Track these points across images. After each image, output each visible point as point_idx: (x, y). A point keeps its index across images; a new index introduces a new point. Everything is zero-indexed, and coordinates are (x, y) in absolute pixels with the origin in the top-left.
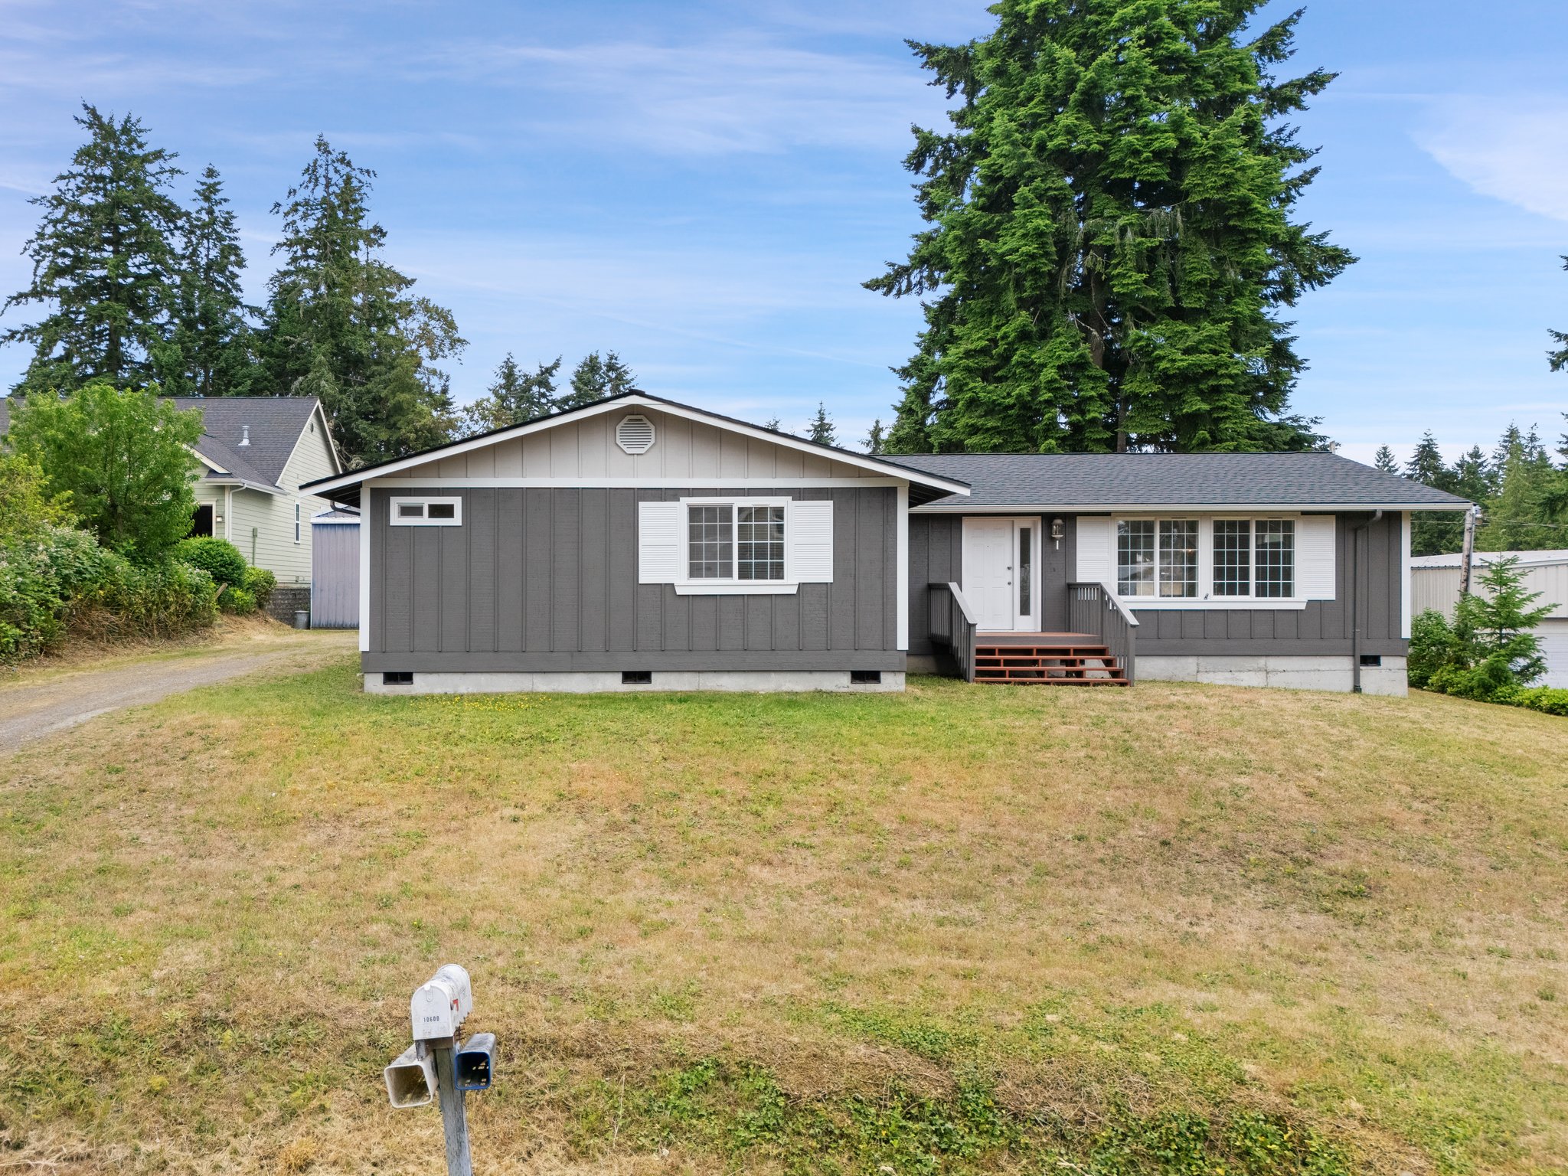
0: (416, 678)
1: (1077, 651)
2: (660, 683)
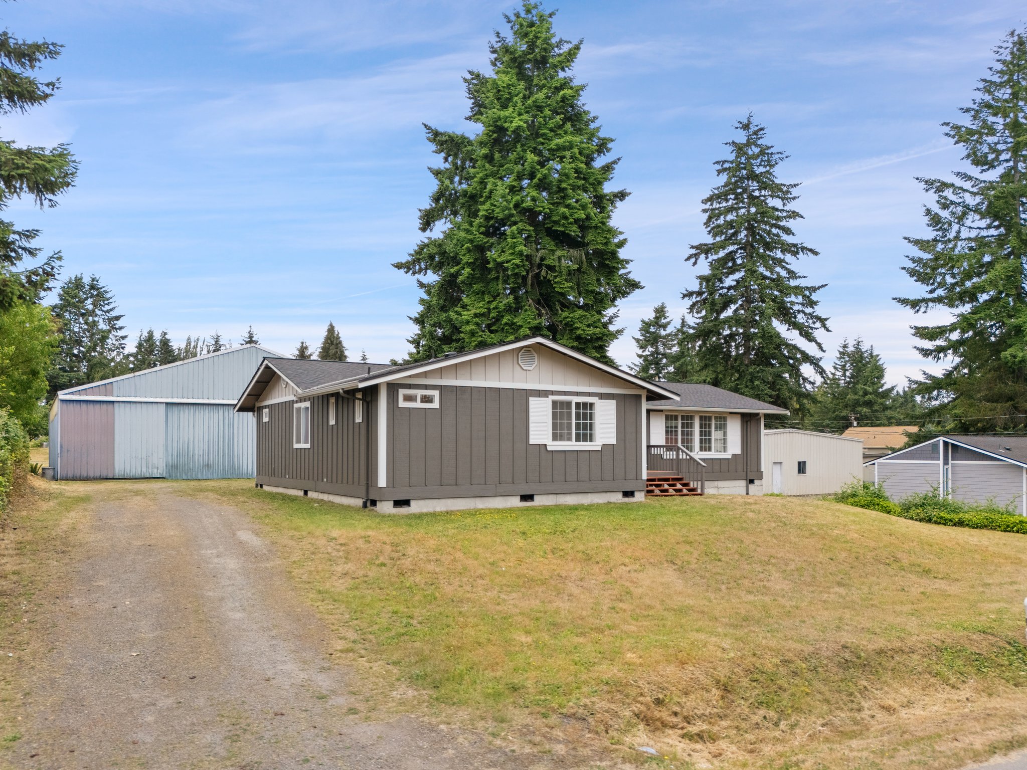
0: (412, 503)
1: (660, 480)
2: (539, 501)
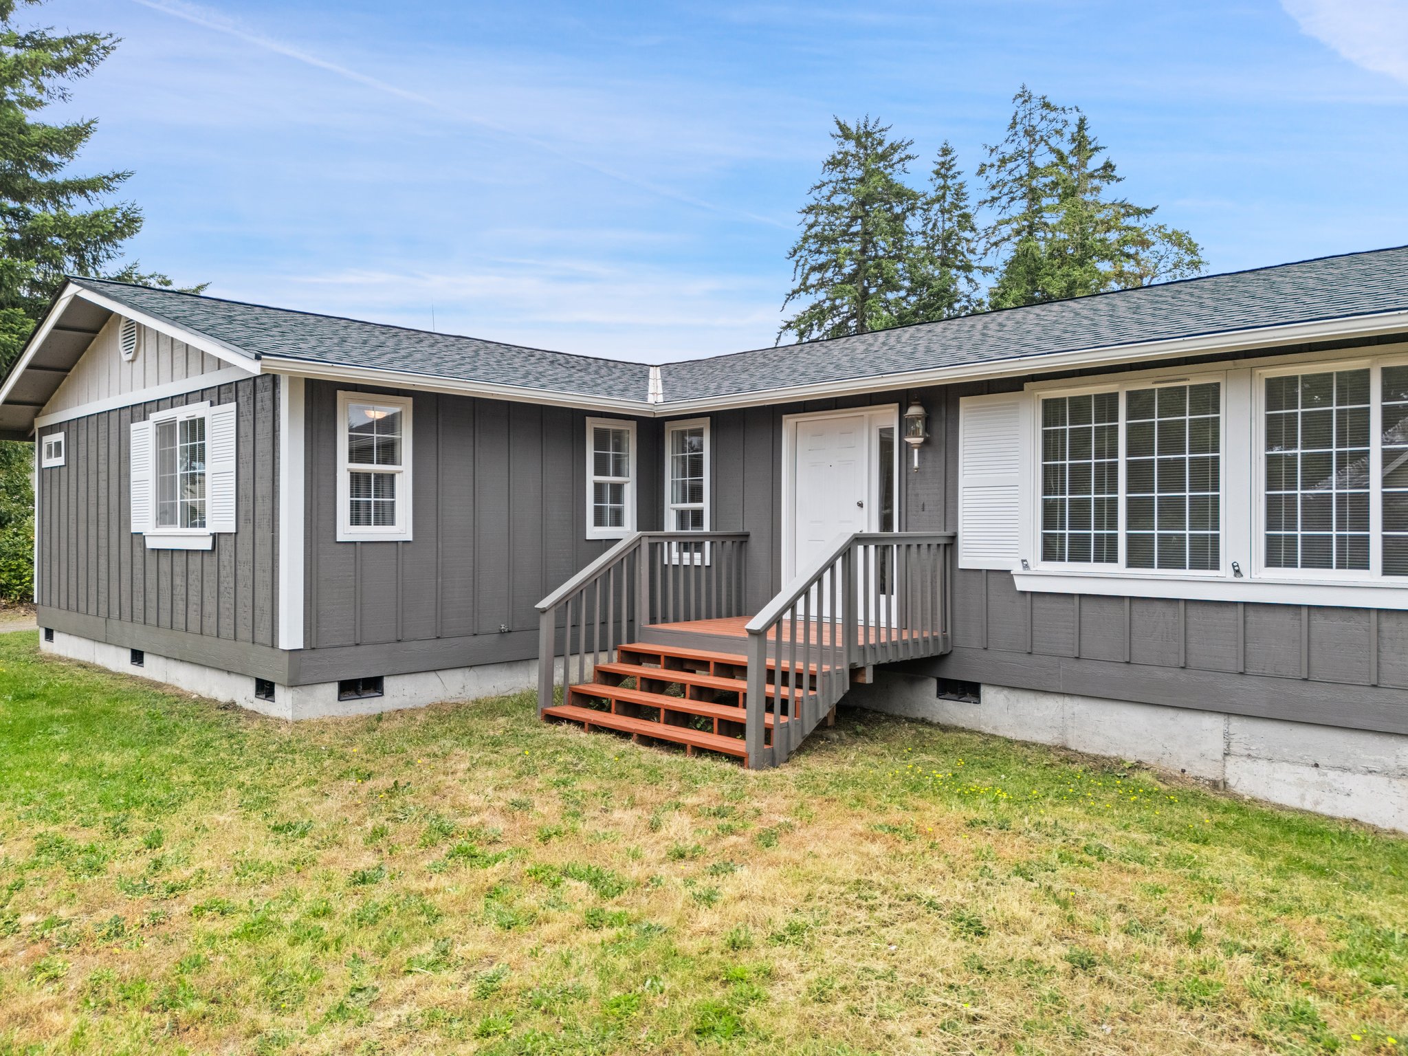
0: (54, 636)
2: (148, 668)
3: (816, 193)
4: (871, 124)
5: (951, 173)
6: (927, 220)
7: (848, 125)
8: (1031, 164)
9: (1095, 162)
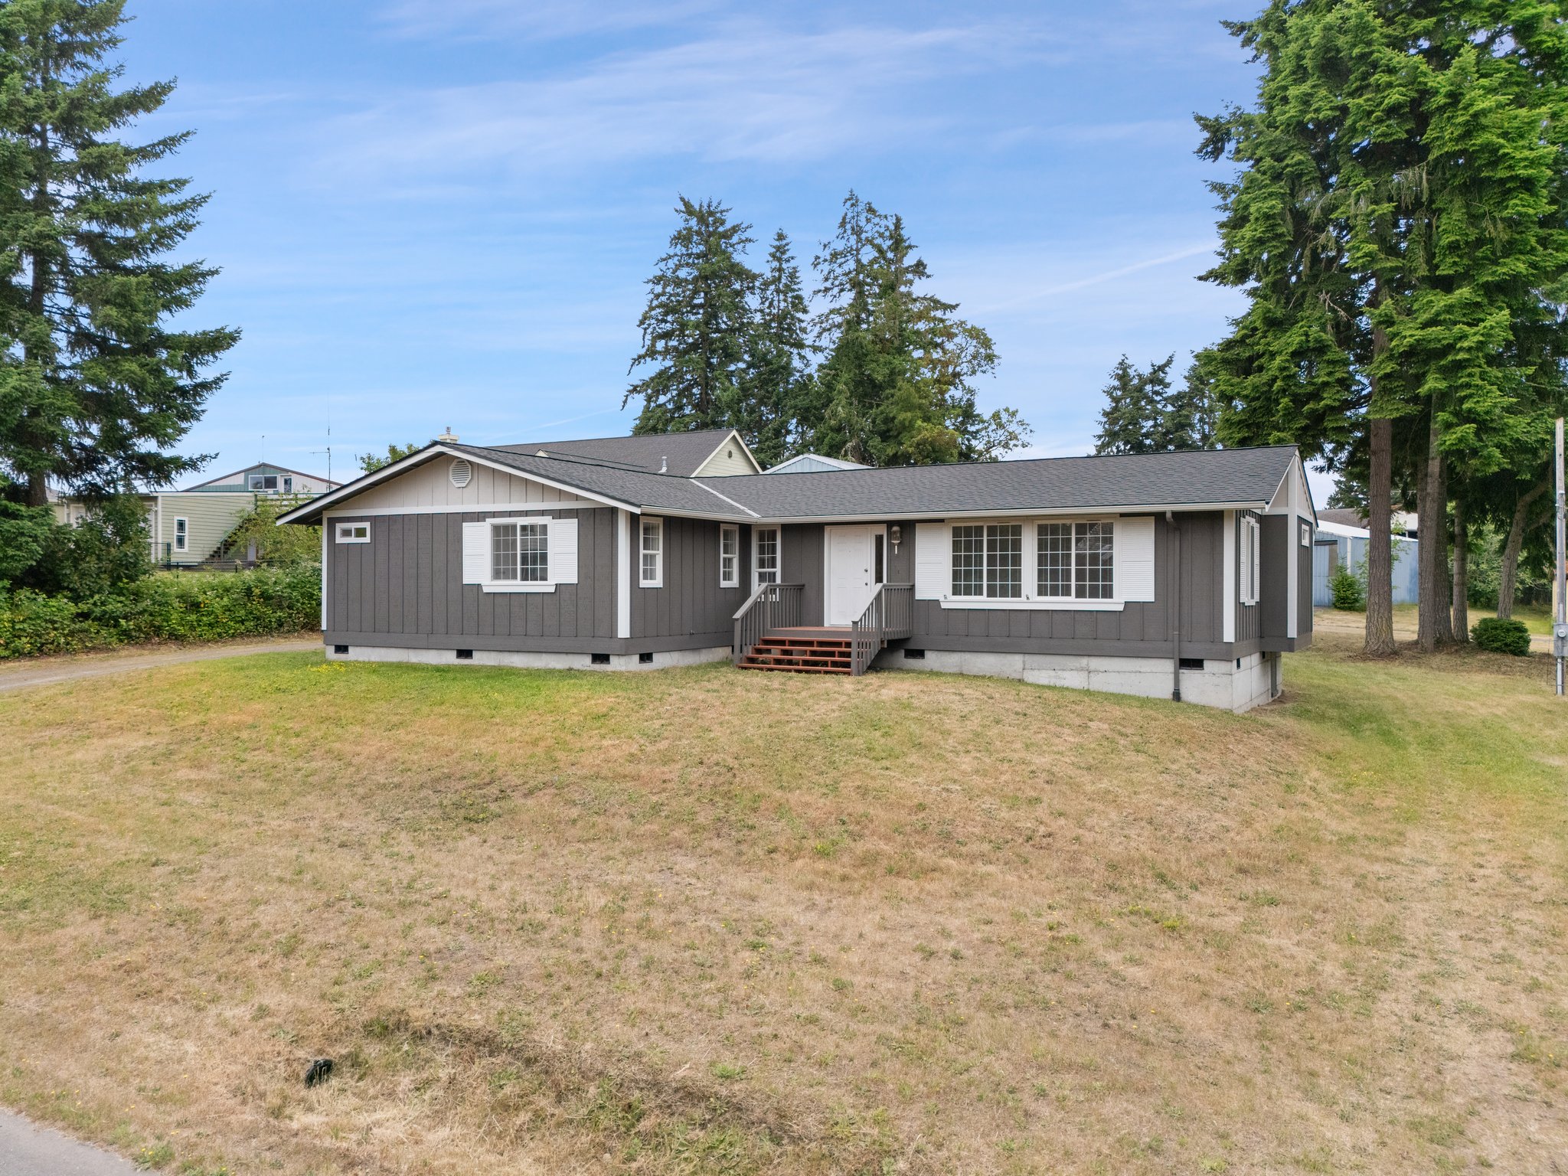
0: (350, 649)
2: (479, 659)
3: (662, 265)
4: (714, 204)
5: (785, 257)
6: (764, 300)
7: (692, 202)
8: (858, 261)
9: (909, 260)
